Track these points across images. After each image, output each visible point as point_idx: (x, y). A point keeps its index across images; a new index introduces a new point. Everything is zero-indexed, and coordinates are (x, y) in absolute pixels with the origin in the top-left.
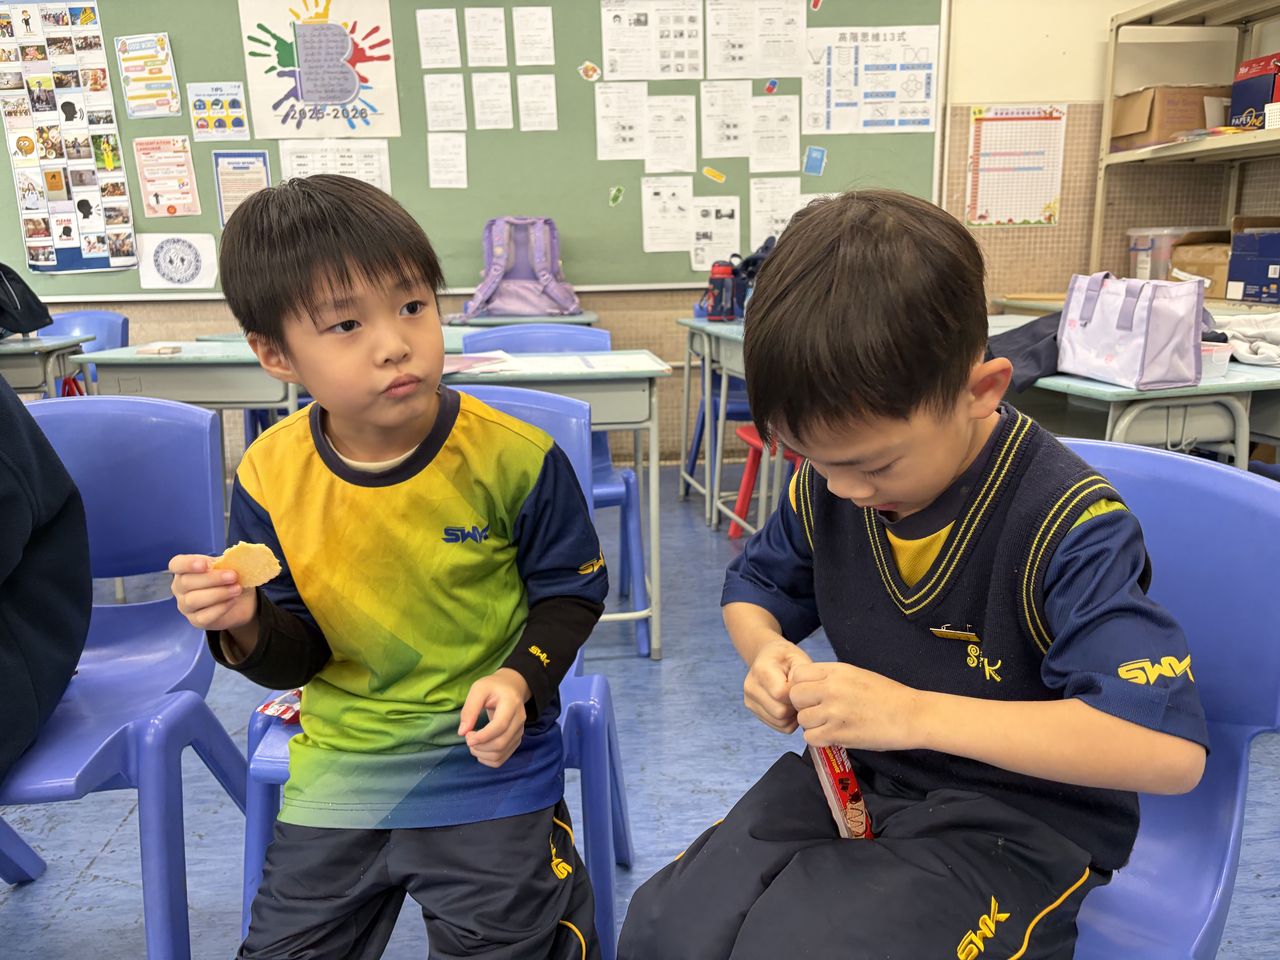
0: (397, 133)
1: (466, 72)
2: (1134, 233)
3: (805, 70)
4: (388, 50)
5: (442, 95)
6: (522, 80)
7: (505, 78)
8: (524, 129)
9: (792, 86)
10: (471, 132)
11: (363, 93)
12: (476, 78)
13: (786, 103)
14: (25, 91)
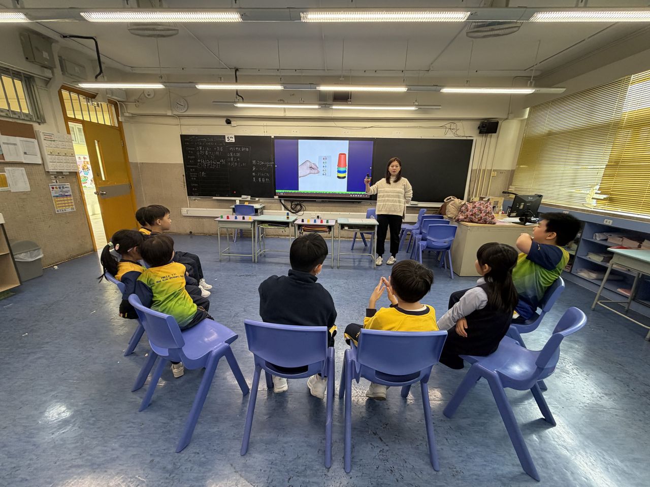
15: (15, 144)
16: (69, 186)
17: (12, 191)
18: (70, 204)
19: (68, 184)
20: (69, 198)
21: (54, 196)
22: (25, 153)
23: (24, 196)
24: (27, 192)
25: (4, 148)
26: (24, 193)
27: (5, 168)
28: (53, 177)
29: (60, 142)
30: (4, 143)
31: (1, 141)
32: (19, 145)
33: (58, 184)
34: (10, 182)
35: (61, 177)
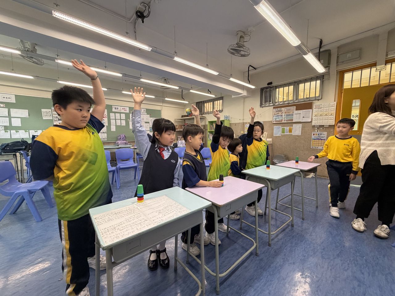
0: (107, 125)
1: (116, 119)
2: (178, 136)
3: (149, 121)
4: (107, 117)
5: (113, 122)
6: (121, 120)
7: (120, 120)
8: (122, 125)
9: (148, 123)
10: (116, 125)
11: (104, 121)
12: (117, 120)
13: (148, 124)
14: (58, 119)
15: (300, 114)
17: (293, 135)
20: (323, 141)
21: (313, 139)
22: (303, 117)
25: (295, 116)
26: (298, 136)
27: (294, 125)
28: (317, 128)
29: (325, 108)
30: (295, 114)
31: (294, 113)
32: (302, 114)
33: (318, 132)
34: (293, 131)
35: (322, 128)
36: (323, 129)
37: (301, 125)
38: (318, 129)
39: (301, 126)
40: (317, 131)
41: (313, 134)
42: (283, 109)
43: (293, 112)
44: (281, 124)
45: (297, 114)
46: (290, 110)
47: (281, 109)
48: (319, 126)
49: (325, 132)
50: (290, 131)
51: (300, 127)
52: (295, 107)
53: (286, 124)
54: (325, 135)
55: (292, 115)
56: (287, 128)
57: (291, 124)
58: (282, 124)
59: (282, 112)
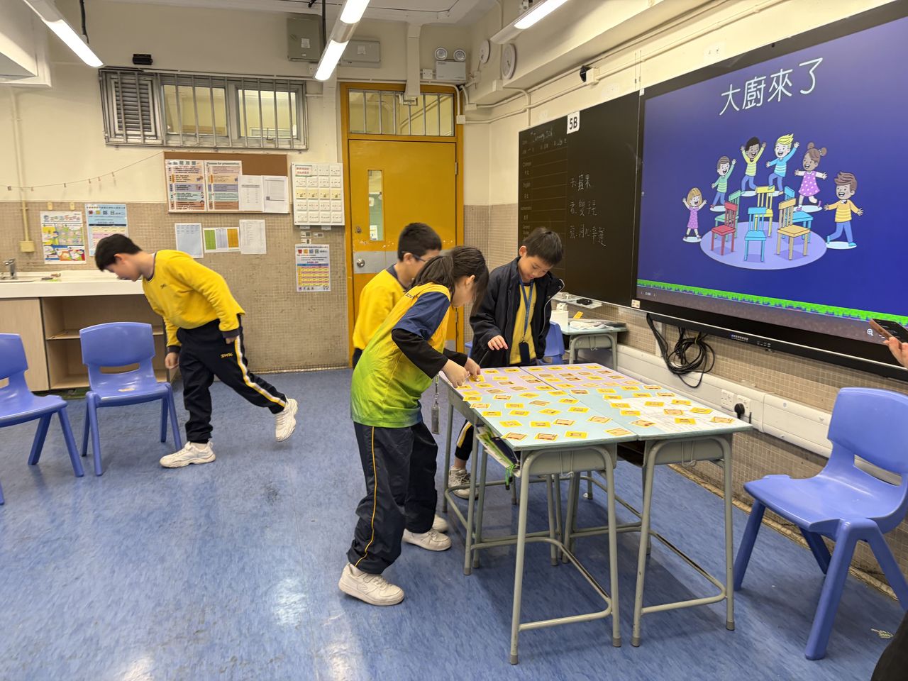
15: (257, 186)
16: (328, 249)
17: (242, 253)
18: (323, 280)
19: (328, 245)
20: (323, 270)
21: (299, 265)
22: (268, 198)
23: (257, 261)
24: (261, 255)
25: (242, 192)
26: (257, 256)
27: (241, 221)
28: (304, 233)
29: (320, 178)
30: (243, 186)
31: (240, 183)
32: (262, 186)
33: (310, 245)
34: (241, 240)
35: (316, 234)
36: (319, 235)
37: (261, 223)
38: (308, 235)
39: (263, 226)
40: (305, 241)
41: (297, 249)
42: (201, 163)
43: (236, 180)
44: (200, 218)
45: (247, 186)
46: (224, 170)
47: (194, 163)
48: (309, 228)
49: (326, 245)
50: (234, 240)
51: (261, 229)
52: (240, 162)
53: (218, 218)
54: (326, 252)
55: (235, 188)
56: (221, 232)
57: (232, 218)
58: (202, 218)
59: (198, 176)
